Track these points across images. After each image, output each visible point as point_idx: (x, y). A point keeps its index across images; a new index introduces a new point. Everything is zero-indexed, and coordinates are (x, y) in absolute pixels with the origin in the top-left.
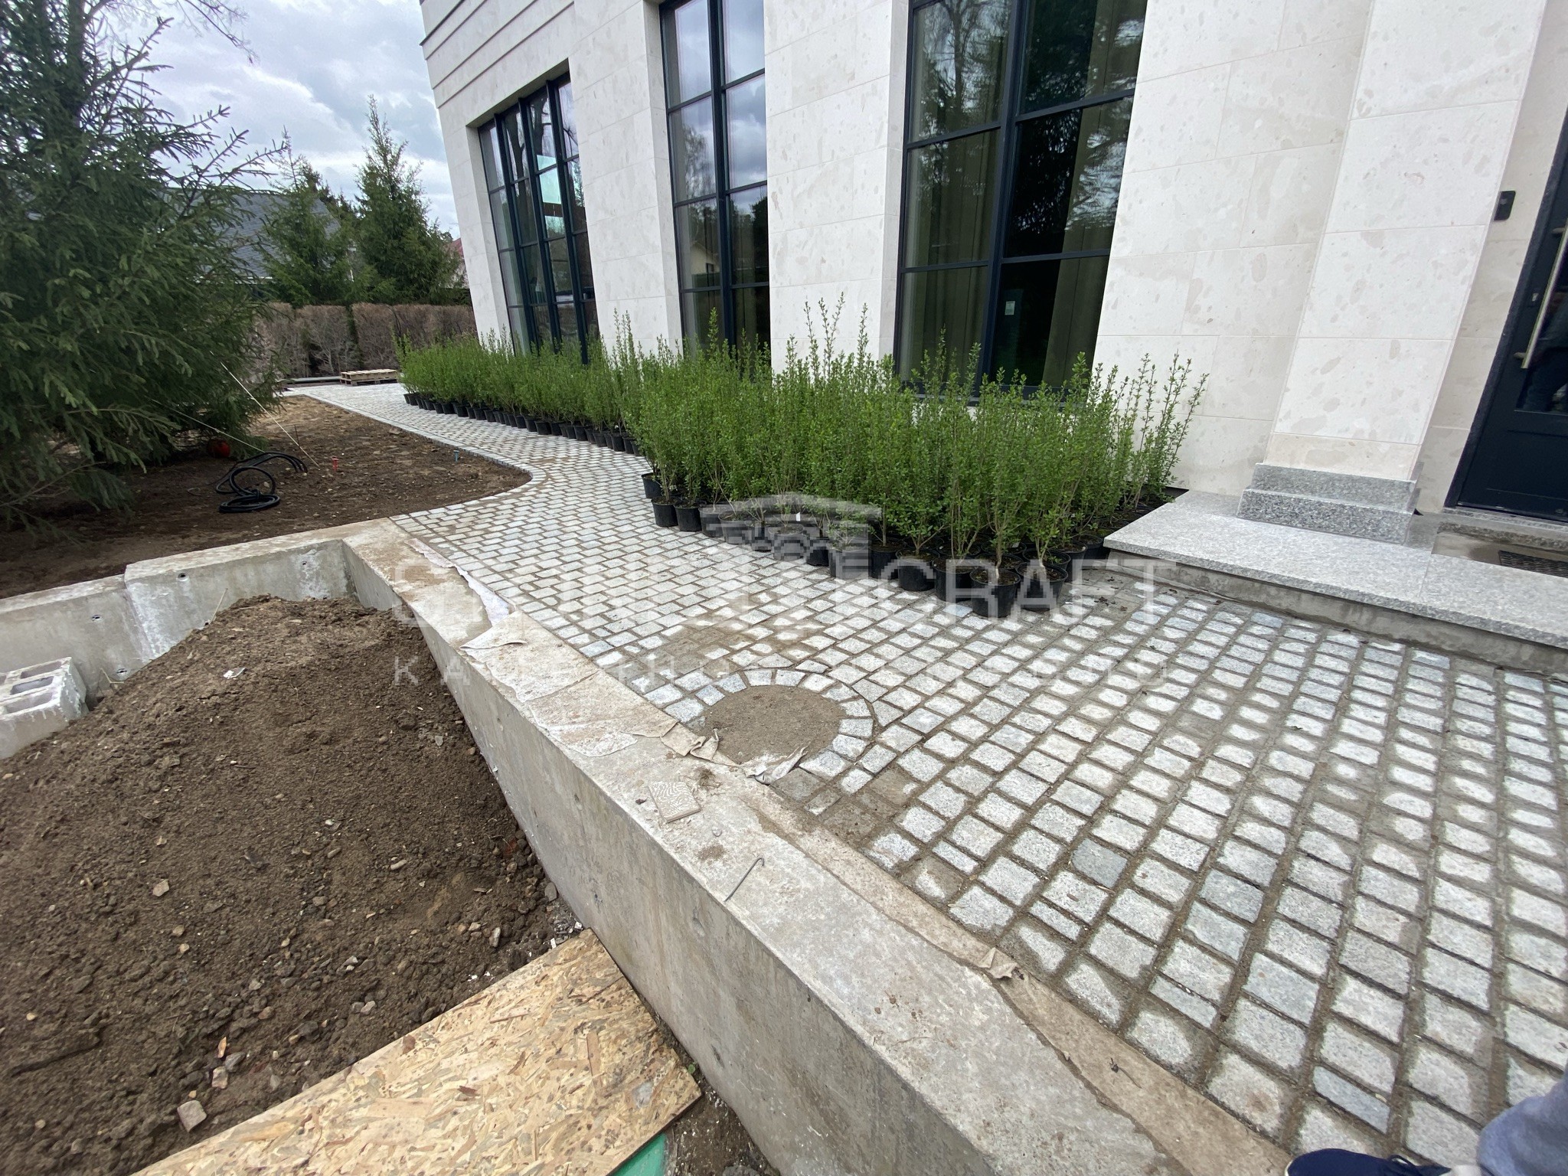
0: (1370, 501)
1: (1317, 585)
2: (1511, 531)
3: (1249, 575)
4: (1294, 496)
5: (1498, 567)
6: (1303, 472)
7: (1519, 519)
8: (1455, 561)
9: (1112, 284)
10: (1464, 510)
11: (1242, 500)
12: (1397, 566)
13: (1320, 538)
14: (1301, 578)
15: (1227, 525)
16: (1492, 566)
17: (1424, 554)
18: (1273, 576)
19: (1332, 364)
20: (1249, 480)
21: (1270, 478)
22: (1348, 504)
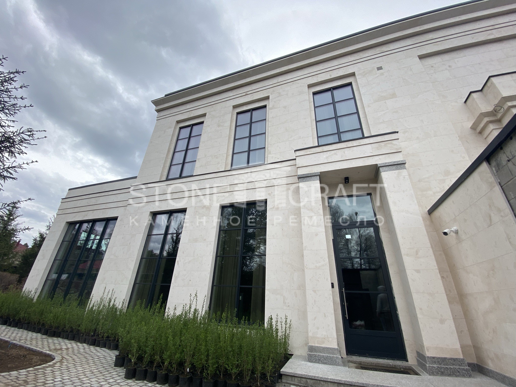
0: (333, 354)
1: (331, 379)
2: (361, 361)
3: (316, 378)
4: (318, 354)
5: (361, 370)
6: (317, 347)
7: (361, 357)
8: (353, 369)
9: (267, 295)
10: (350, 356)
11: (307, 356)
12: (343, 372)
13: (326, 366)
14: (327, 377)
15: (306, 364)
16: (360, 370)
17: (347, 368)
18: (321, 378)
19: (315, 318)
20: (307, 350)
21: (312, 349)
22: (329, 355)
